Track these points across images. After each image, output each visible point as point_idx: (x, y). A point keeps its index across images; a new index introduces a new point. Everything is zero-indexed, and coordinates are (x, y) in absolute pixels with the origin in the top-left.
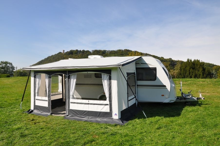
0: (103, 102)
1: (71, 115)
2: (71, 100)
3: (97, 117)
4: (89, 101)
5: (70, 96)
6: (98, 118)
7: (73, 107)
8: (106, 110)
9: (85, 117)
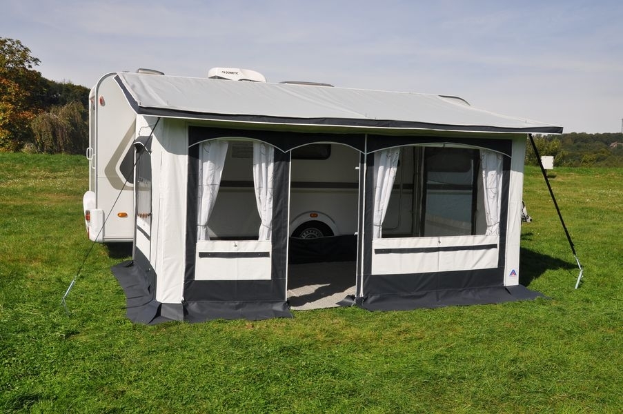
0: (484, 240)
1: (373, 298)
2: (378, 242)
3: (461, 289)
4: (439, 242)
5: (374, 227)
6: (464, 291)
7: (382, 266)
8: (489, 264)
9: (425, 295)
